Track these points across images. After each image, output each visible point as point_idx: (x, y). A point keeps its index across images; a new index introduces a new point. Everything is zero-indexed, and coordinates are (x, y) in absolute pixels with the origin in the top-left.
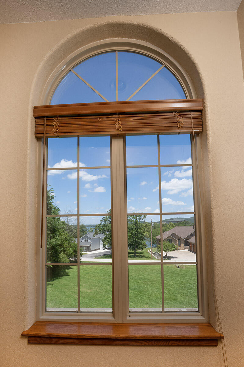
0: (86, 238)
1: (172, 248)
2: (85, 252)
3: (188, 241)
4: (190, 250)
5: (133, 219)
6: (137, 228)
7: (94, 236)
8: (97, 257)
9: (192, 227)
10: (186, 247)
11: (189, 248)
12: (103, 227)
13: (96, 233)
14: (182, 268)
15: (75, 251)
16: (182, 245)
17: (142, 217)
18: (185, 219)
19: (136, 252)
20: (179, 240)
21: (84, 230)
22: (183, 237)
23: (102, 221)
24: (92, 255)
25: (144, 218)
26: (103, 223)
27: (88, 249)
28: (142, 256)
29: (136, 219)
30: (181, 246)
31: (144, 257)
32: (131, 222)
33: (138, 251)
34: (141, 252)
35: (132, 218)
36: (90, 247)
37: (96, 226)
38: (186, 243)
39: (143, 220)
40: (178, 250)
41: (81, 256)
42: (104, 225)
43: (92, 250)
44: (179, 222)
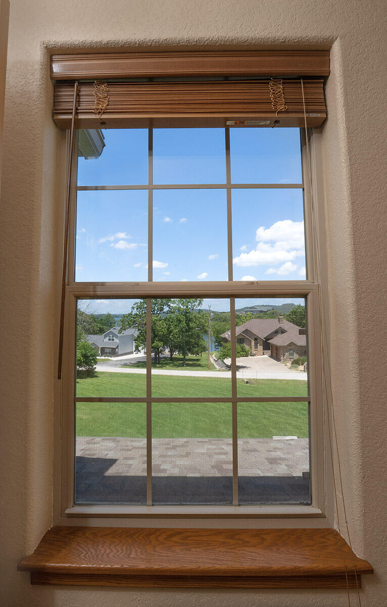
0: (111, 336)
1: (241, 353)
2: (109, 358)
3: (269, 341)
4: (271, 356)
5: (182, 307)
6: (189, 320)
7: (120, 332)
8: (125, 365)
9: (278, 320)
10: (266, 351)
11: (270, 353)
12: (134, 318)
13: (123, 329)
14: (253, 384)
15: (85, 356)
16: (260, 348)
17: (197, 304)
18: (274, 307)
19: (187, 357)
20: (256, 339)
21: (111, 323)
22: (262, 335)
23: (133, 308)
24: (118, 362)
25: (199, 304)
26: (135, 311)
27: (113, 352)
28: (195, 364)
29: (187, 307)
30: (258, 349)
31: (200, 365)
32: (179, 310)
33: (190, 356)
34: (196, 358)
35: (181, 305)
36: (117, 350)
37: (124, 316)
38: (267, 346)
39: (199, 308)
40: (253, 356)
41: (96, 363)
42: (136, 314)
43: (119, 354)
44: (264, 312)
